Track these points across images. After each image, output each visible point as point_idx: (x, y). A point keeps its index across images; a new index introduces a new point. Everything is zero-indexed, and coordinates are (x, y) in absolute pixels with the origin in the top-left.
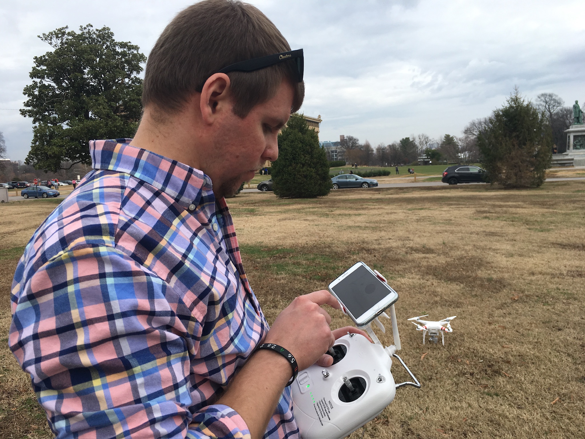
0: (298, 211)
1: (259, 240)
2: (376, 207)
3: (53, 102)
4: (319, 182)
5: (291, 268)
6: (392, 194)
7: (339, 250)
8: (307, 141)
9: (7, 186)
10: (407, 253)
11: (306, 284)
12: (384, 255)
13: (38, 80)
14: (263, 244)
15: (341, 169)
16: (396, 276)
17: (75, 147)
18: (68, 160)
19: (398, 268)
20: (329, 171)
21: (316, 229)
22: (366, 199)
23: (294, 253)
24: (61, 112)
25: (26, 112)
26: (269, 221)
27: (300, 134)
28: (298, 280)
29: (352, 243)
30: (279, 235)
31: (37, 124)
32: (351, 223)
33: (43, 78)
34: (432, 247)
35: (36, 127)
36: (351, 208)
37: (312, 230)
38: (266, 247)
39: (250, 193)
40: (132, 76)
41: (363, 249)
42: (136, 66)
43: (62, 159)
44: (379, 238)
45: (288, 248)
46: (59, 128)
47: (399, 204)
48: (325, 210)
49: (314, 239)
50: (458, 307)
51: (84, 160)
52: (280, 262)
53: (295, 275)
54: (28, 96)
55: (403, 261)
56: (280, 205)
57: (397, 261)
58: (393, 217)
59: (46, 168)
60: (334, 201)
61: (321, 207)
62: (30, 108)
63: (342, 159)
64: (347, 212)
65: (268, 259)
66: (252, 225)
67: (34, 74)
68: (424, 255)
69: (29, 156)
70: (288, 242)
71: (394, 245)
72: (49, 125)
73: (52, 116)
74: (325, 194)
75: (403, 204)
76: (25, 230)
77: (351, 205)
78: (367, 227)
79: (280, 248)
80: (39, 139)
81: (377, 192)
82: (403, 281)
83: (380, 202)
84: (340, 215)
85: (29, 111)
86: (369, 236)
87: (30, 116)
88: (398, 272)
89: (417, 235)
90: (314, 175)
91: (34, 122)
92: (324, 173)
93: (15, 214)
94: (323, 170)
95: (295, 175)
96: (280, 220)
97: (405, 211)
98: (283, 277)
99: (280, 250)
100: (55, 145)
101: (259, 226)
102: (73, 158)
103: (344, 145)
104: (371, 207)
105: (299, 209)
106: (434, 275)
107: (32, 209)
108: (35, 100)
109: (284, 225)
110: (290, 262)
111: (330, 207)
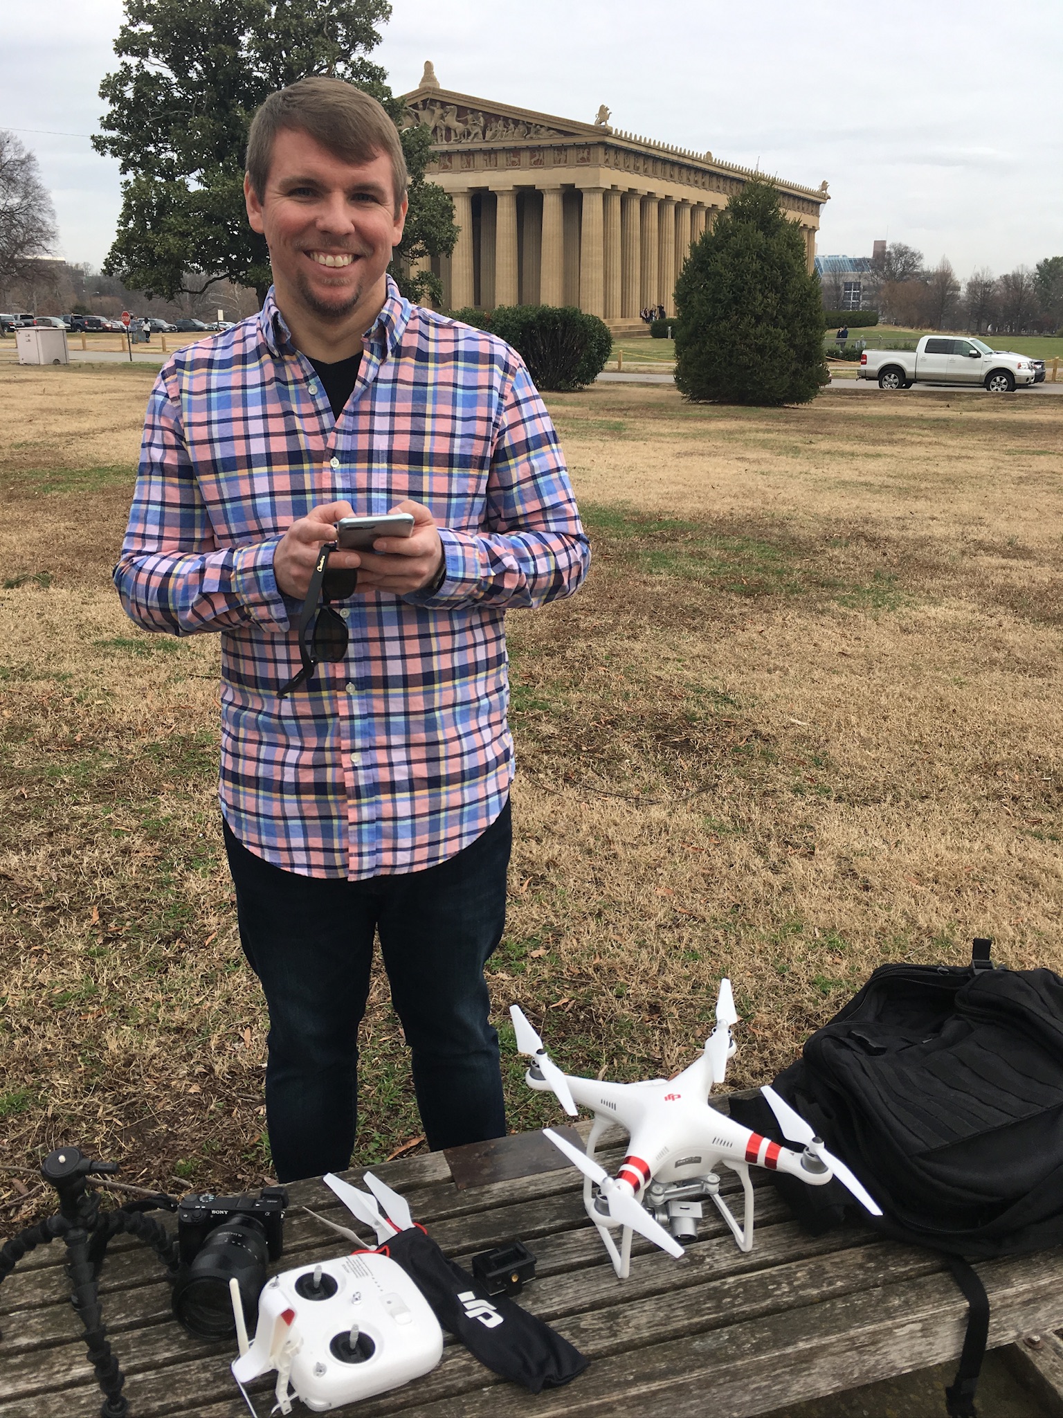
0: (729, 435)
1: (623, 498)
2: (927, 439)
3: (167, 121)
4: (793, 367)
5: (682, 562)
6: (980, 410)
7: (804, 534)
8: (775, 256)
9: (61, 324)
10: (963, 553)
11: (709, 599)
12: (908, 553)
13: (133, 61)
14: (630, 507)
15: (861, 333)
16: (919, 601)
17: (215, 240)
18: (199, 272)
19: (928, 584)
20: (822, 339)
21: (760, 482)
22: (908, 418)
23: (698, 533)
24: (184, 146)
25: (104, 142)
26: (653, 454)
27: (761, 234)
28: (693, 589)
29: (838, 521)
30: (670, 490)
31: (130, 176)
32: (848, 475)
33: (145, 55)
34: (1030, 545)
35: (127, 183)
36: (861, 438)
37: (751, 484)
38: (634, 514)
39: (619, 383)
40: (354, 57)
41: (862, 535)
42: (366, 30)
43: (187, 268)
44: (908, 514)
45: (686, 520)
46: (179, 187)
47: (989, 436)
48: (795, 439)
49: (750, 504)
50: (1041, 676)
51: (234, 273)
52: (659, 547)
53: (689, 577)
54: (111, 102)
55: (947, 569)
56: (687, 418)
57: (933, 569)
58: (960, 467)
59: (149, 287)
60: (823, 419)
61: (786, 431)
62: (114, 134)
63: (872, 308)
64: (847, 447)
65: (636, 539)
66: (612, 461)
67: (126, 44)
68: (1004, 561)
69: (112, 255)
70: (689, 507)
71: (939, 531)
72: (158, 179)
73: (162, 156)
74: (803, 397)
75: (997, 437)
76: (112, 430)
77: (860, 430)
78: (887, 487)
79: (667, 518)
80: (134, 213)
81: (943, 403)
82: (933, 611)
83: (942, 428)
84: (828, 453)
85: (113, 142)
86: (884, 508)
87: (115, 154)
88: (928, 592)
89: (1003, 515)
90: (783, 347)
91: (124, 169)
92: (809, 344)
93: (88, 393)
94: (806, 334)
95: (734, 343)
96: (679, 455)
97: (996, 455)
98: (661, 582)
99: (666, 523)
100: (169, 230)
101: (628, 464)
102: (211, 267)
103: (882, 269)
104: (916, 439)
105: (731, 433)
106: (1012, 606)
107: (122, 384)
108: (126, 112)
109: (686, 467)
110: (684, 550)
111: (809, 432)
